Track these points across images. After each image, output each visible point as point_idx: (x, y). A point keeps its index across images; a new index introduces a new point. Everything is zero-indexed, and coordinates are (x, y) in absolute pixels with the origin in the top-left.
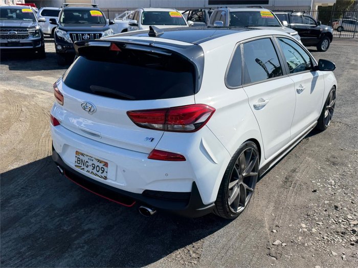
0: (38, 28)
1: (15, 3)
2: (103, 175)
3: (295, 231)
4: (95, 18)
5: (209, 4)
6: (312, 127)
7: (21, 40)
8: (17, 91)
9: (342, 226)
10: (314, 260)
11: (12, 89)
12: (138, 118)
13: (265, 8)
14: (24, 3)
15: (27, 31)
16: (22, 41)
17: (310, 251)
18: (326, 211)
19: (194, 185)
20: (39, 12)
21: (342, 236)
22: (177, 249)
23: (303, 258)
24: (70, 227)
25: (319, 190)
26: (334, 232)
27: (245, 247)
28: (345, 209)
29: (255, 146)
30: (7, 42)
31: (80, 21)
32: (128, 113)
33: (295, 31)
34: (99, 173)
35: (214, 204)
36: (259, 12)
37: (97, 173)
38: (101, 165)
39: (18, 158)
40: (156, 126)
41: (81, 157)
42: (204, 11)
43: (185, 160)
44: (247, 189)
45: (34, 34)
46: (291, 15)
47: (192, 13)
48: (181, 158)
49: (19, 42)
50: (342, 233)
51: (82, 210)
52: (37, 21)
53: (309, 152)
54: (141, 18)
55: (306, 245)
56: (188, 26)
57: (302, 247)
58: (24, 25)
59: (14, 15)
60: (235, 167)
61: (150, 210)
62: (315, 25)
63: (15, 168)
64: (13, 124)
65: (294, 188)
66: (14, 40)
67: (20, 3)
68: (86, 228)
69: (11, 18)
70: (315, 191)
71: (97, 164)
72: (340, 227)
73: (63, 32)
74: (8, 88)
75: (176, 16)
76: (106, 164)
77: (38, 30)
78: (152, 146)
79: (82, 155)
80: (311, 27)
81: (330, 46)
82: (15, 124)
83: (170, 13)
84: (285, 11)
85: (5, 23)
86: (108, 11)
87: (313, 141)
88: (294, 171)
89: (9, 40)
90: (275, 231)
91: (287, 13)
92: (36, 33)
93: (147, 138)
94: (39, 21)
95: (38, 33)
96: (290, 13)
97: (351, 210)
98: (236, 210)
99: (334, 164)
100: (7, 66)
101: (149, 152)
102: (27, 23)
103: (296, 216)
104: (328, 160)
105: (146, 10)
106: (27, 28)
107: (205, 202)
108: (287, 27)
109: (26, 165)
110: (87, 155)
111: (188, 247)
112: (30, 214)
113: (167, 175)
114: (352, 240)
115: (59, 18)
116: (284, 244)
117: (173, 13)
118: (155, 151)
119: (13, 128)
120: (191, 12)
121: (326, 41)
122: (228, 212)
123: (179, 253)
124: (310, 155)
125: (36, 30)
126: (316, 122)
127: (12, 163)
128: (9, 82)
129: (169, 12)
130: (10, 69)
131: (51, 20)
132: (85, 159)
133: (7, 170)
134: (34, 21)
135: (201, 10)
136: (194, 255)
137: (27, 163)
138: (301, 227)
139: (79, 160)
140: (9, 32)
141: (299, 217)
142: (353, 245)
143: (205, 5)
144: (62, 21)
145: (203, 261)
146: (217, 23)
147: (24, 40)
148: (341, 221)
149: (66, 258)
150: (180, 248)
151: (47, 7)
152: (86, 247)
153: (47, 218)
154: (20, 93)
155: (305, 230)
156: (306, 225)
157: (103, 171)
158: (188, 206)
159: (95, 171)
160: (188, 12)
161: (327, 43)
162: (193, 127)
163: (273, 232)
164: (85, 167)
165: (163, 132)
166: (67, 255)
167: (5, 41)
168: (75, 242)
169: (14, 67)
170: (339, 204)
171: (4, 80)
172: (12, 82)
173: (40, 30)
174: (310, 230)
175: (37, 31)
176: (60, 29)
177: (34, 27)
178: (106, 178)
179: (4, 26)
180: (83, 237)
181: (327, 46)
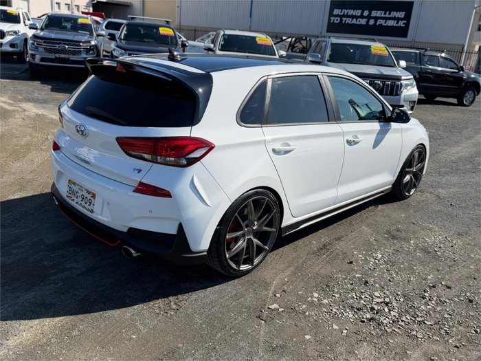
0: (93, 43)
1: (80, 10)
2: (90, 208)
3: (303, 299)
4: (166, 37)
5: (328, 31)
6: (382, 192)
7: (71, 56)
8: (50, 116)
9: (362, 302)
10: (308, 329)
11: (45, 113)
12: (127, 145)
13: (380, 41)
14: (91, 11)
15: (80, 46)
16: (72, 58)
17: (308, 321)
18: (352, 284)
19: (180, 227)
20: (103, 24)
21: (355, 312)
22: (158, 299)
23: (296, 325)
24: (52, 263)
25: (356, 263)
26: (348, 306)
27: (235, 306)
28: (377, 285)
29: (272, 196)
30: (54, 57)
31: (145, 40)
32: (118, 139)
33: (409, 74)
34: (87, 206)
35: (205, 253)
36: (369, 47)
37: (86, 205)
38: (89, 196)
39: (22, 188)
40: (146, 156)
41: (73, 186)
42: (310, 40)
43: (171, 197)
44: (257, 246)
45: (87, 51)
46: (424, 55)
47: (295, 41)
48: (167, 194)
49: (69, 58)
50: (358, 309)
51: (72, 249)
52: (95, 35)
53: (369, 221)
54: (220, 42)
55: (307, 314)
56: (277, 57)
57: (301, 315)
58: (77, 38)
59: (69, 25)
60: (236, 214)
61: (133, 251)
62: (457, 71)
63: (15, 198)
64: (31, 152)
65: (327, 256)
66: (63, 56)
67: (86, 11)
68: (68, 266)
69: (65, 28)
70: (351, 263)
71: (86, 195)
72: (359, 303)
73: (120, 51)
74: (40, 112)
75: (264, 43)
76: (94, 196)
77: (93, 46)
78: (138, 178)
79: (74, 184)
80: (452, 72)
81: (476, 99)
82: (34, 152)
83: (257, 39)
84: (417, 49)
85: (56, 33)
86: (195, 31)
87: (382, 211)
88: (339, 239)
89: (57, 56)
90: (278, 295)
91: (418, 51)
92: (90, 49)
93: (135, 169)
94: (98, 35)
95: (93, 50)
96: (422, 51)
97: (383, 288)
98: (239, 267)
99: (394, 237)
100: (50, 87)
101: (136, 185)
102: (82, 37)
103: (314, 284)
104: (389, 232)
105: (228, 32)
106: (80, 42)
107: (193, 248)
108: (404, 68)
109: (30, 197)
110: (78, 185)
111: (171, 298)
112: (14, 245)
113: (151, 211)
114: (364, 317)
115: (120, 32)
116: (280, 310)
117: (262, 39)
118: (141, 184)
119: (29, 156)
120: (293, 39)
121: (470, 92)
122: (225, 267)
123: (159, 303)
124: (368, 225)
125: (90, 46)
126: (390, 186)
127: (15, 192)
128: (45, 105)
129: (255, 37)
130: (52, 90)
131: (109, 35)
132: (76, 188)
133: (7, 199)
134: (91, 34)
135: (306, 39)
136: (174, 307)
137: (30, 195)
138: (312, 296)
139: (71, 191)
140: (57, 46)
141: (317, 286)
142: (363, 322)
143: (321, 33)
144: (122, 38)
145: (181, 313)
146: (312, 56)
147: (75, 56)
148: (363, 297)
149: (35, 291)
150: (161, 298)
151: (114, 18)
152: (61, 283)
153: (30, 252)
154: (52, 119)
155: (316, 300)
156: (319, 294)
157: (91, 203)
158: (172, 250)
159: (83, 203)
160: (290, 40)
161: (472, 95)
162: (185, 162)
163: (275, 296)
164: (75, 198)
165: (152, 164)
166: (37, 288)
167: (52, 56)
168: (52, 278)
169: (57, 89)
170: (371, 280)
171: (40, 103)
172: (47, 106)
173: (96, 46)
174: (320, 300)
175: (92, 48)
176: (117, 46)
177: (89, 42)
178: (92, 211)
179: (53, 37)
180: (62, 275)
181: (471, 100)
